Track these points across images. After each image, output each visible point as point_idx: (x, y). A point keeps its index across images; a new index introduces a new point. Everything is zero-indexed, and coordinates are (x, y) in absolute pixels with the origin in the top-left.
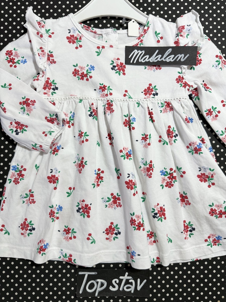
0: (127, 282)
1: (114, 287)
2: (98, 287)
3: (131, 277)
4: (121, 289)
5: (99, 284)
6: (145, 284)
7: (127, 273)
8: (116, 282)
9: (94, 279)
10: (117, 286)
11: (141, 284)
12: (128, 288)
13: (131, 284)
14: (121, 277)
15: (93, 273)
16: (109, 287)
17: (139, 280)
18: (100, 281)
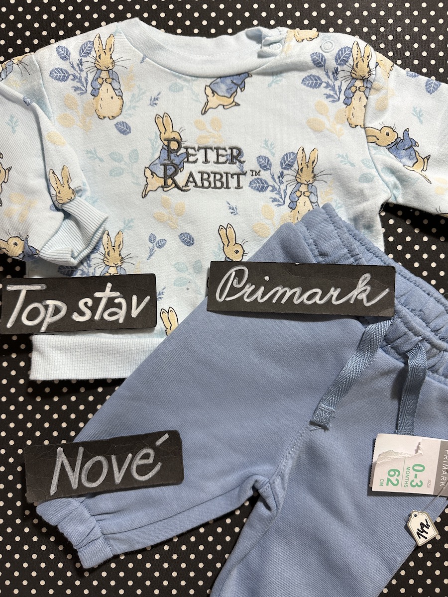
0: (111, 303)
1: (82, 314)
2: (48, 316)
3: (118, 294)
4: (97, 317)
5: (51, 310)
6: (148, 303)
7: (109, 285)
8: (86, 304)
9: (40, 302)
10: (88, 314)
11: (138, 305)
12: (111, 315)
13: (119, 306)
14: (98, 295)
15: (37, 287)
16: (72, 314)
17: (135, 298)
18: (51, 303)
